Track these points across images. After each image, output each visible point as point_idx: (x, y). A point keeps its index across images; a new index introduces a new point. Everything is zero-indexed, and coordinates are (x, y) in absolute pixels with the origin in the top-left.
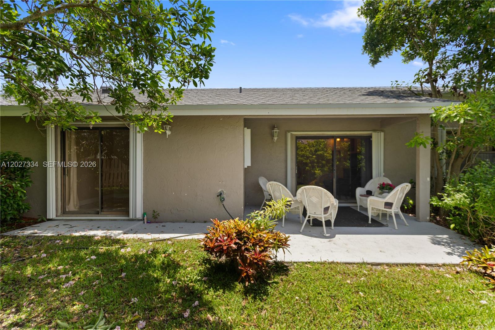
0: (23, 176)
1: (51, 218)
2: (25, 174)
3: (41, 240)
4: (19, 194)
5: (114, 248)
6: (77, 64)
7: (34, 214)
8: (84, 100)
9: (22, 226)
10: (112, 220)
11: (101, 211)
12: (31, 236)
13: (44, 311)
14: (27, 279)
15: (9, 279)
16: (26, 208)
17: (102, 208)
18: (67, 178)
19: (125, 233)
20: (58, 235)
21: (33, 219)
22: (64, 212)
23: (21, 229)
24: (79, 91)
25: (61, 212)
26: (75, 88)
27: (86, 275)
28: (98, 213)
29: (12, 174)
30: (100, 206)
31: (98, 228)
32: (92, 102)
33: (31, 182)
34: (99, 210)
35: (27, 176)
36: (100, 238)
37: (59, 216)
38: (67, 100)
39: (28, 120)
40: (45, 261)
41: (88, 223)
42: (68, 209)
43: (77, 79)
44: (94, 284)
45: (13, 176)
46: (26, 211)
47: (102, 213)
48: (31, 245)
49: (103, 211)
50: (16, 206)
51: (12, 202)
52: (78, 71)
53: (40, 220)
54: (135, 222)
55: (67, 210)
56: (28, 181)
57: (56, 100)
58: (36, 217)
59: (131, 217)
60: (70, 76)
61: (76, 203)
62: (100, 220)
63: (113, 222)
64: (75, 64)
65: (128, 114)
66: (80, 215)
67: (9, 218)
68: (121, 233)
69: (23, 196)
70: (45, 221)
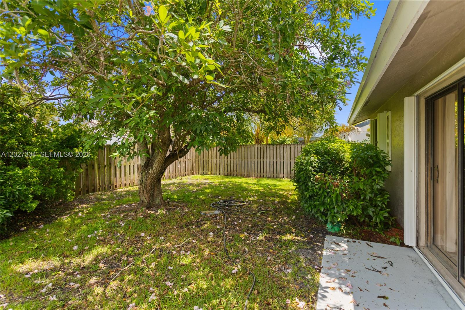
22: (431, 244)
25: (426, 242)
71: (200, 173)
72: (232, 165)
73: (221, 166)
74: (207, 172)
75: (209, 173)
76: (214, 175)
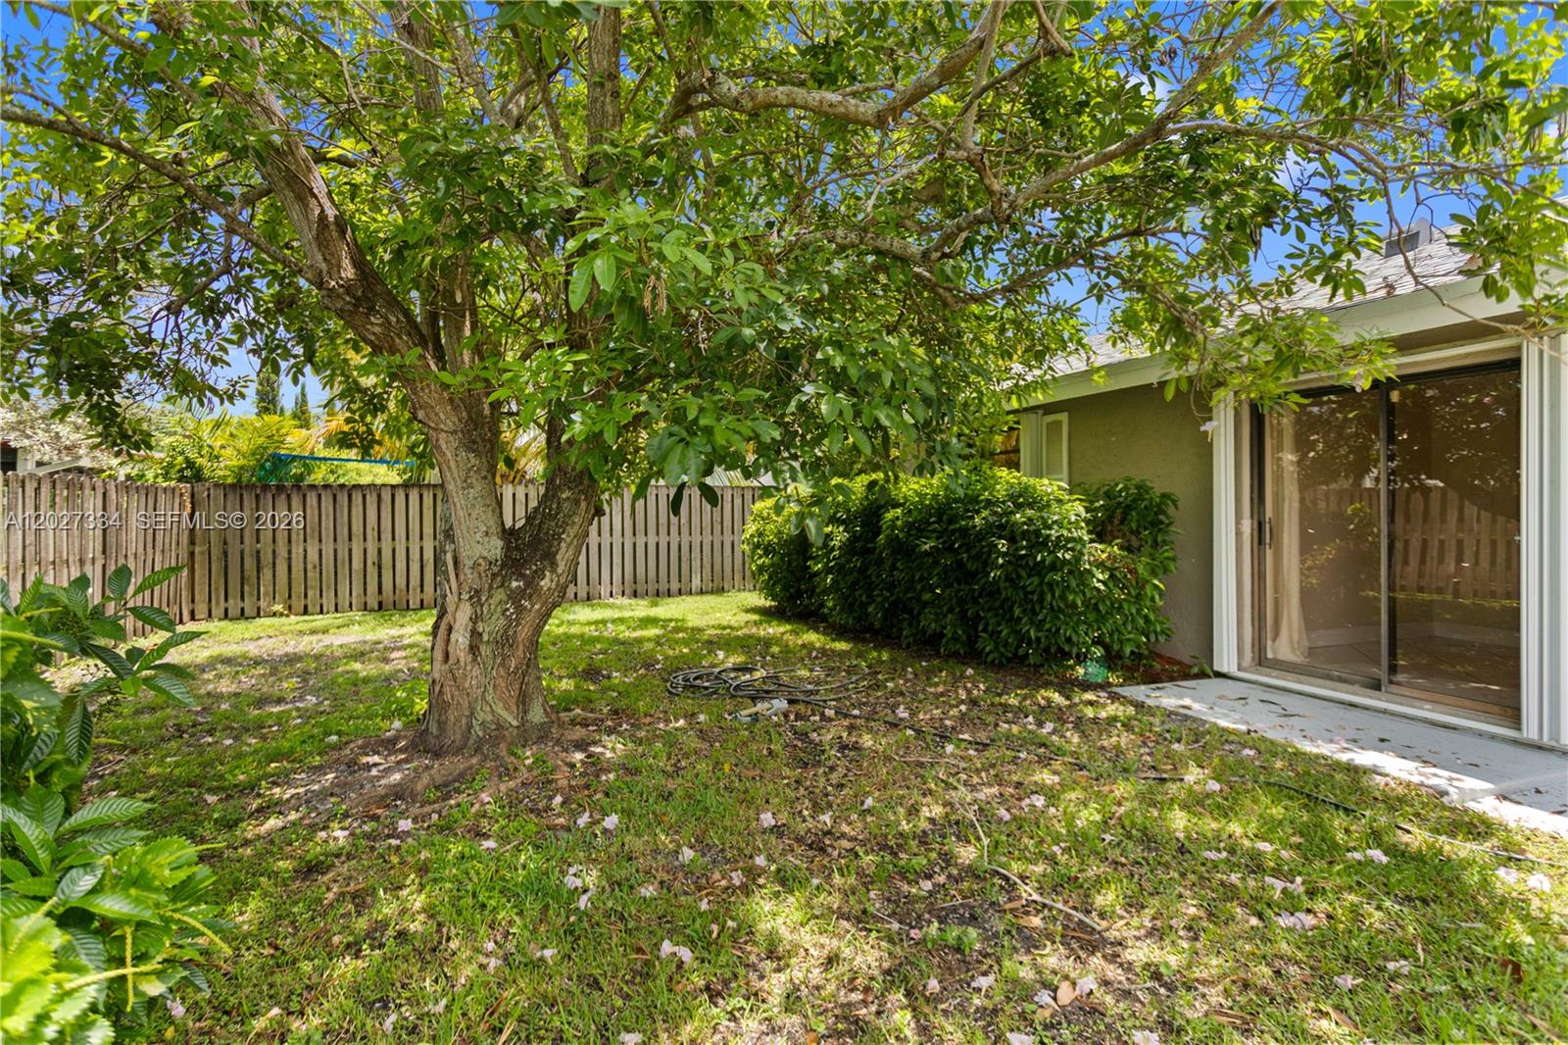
0: (1155, 544)
1: (1225, 670)
2: (1159, 539)
3: (1203, 734)
4: (1148, 590)
5: (1461, 848)
6: (1321, 170)
7: (1183, 649)
8: (1333, 295)
9: (1152, 678)
10: (1434, 724)
11: (1391, 682)
12: (1177, 714)
13: (1225, 975)
14: (1174, 845)
15: (1133, 825)
16: (1162, 632)
17: (1393, 669)
18: (1269, 553)
19: (1503, 797)
20: (1249, 732)
21: (1179, 663)
22: (1261, 661)
23: (1153, 686)
24: (1318, 270)
25: (1253, 658)
26: (1306, 264)
27: (1356, 913)
28: (1376, 686)
29: (1134, 538)
30: (1385, 661)
31: (1382, 743)
32: (1365, 293)
33: (1173, 559)
34: (1382, 673)
35: (1165, 542)
36: (1392, 784)
37: (1245, 670)
38: (1276, 310)
39: (1170, 394)
40: (1219, 806)
41: (1341, 712)
42: (1274, 652)
43: (1316, 225)
44: (1391, 966)
45: (1135, 543)
46: (1162, 639)
47: (1394, 688)
48: (1179, 741)
49: (1399, 684)
50: (1141, 622)
51: (1134, 611)
52: (1324, 193)
53: (1195, 670)
54: (1553, 759)
55: (1270, 655)
56: (1168, 558)
57: (1246, 317)
58: (1187, 660)
59: (1530, 730)
60: (1293, 224)
61: (1296, 638)
62: (1385, 712)
63: (1442, 732)
64: (1315, 174)
65: (1548, 298)
66: (1310, 679)
67: (1128, 650)
68: (1486, 792)
69: (1157, 597)
70: (1209, 677)
71: (218, 611)
72: (401, 565)
73: (343, 572)
74: (263, 604)
75: (278, 607)
76: (306, 612)
